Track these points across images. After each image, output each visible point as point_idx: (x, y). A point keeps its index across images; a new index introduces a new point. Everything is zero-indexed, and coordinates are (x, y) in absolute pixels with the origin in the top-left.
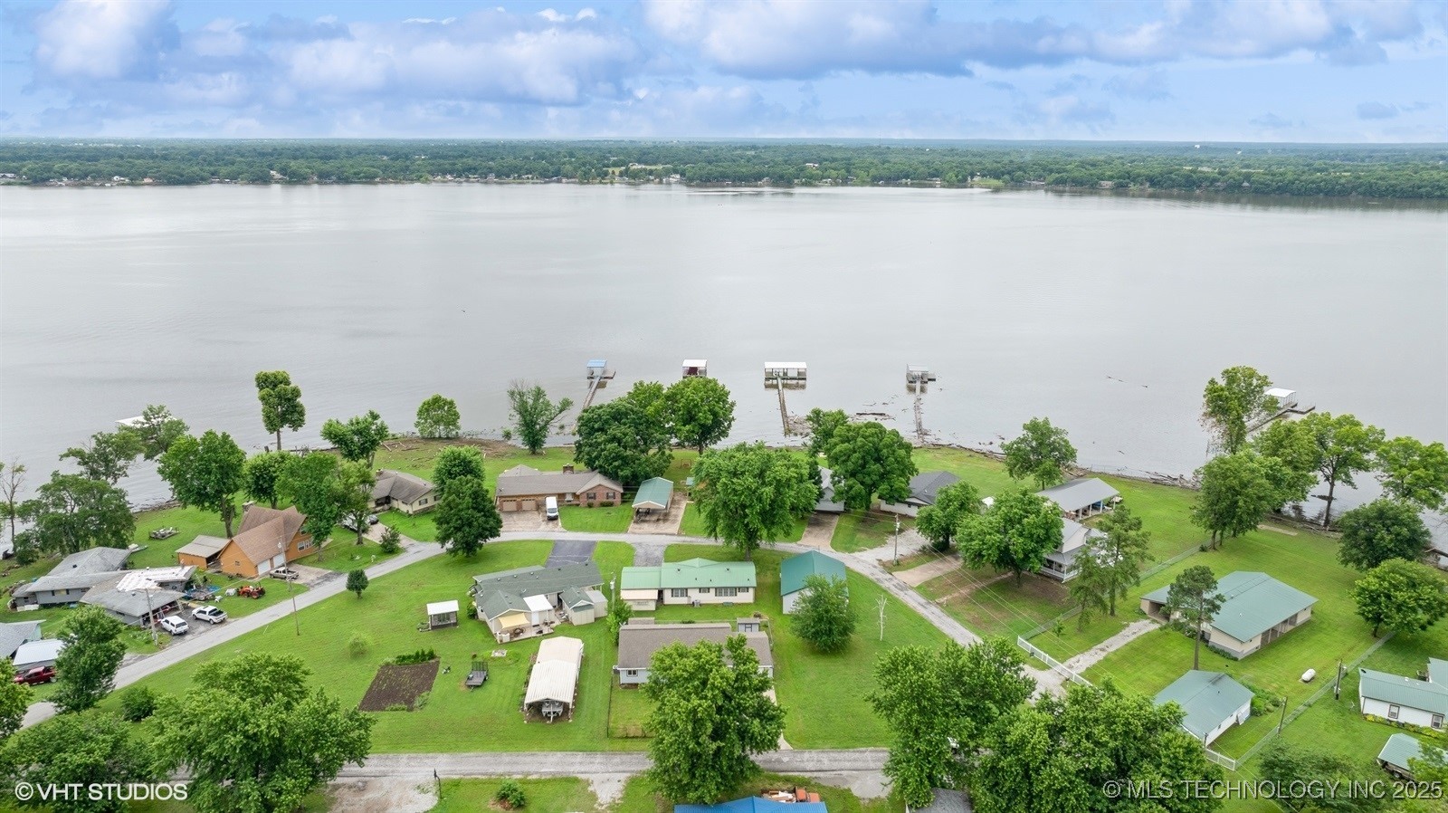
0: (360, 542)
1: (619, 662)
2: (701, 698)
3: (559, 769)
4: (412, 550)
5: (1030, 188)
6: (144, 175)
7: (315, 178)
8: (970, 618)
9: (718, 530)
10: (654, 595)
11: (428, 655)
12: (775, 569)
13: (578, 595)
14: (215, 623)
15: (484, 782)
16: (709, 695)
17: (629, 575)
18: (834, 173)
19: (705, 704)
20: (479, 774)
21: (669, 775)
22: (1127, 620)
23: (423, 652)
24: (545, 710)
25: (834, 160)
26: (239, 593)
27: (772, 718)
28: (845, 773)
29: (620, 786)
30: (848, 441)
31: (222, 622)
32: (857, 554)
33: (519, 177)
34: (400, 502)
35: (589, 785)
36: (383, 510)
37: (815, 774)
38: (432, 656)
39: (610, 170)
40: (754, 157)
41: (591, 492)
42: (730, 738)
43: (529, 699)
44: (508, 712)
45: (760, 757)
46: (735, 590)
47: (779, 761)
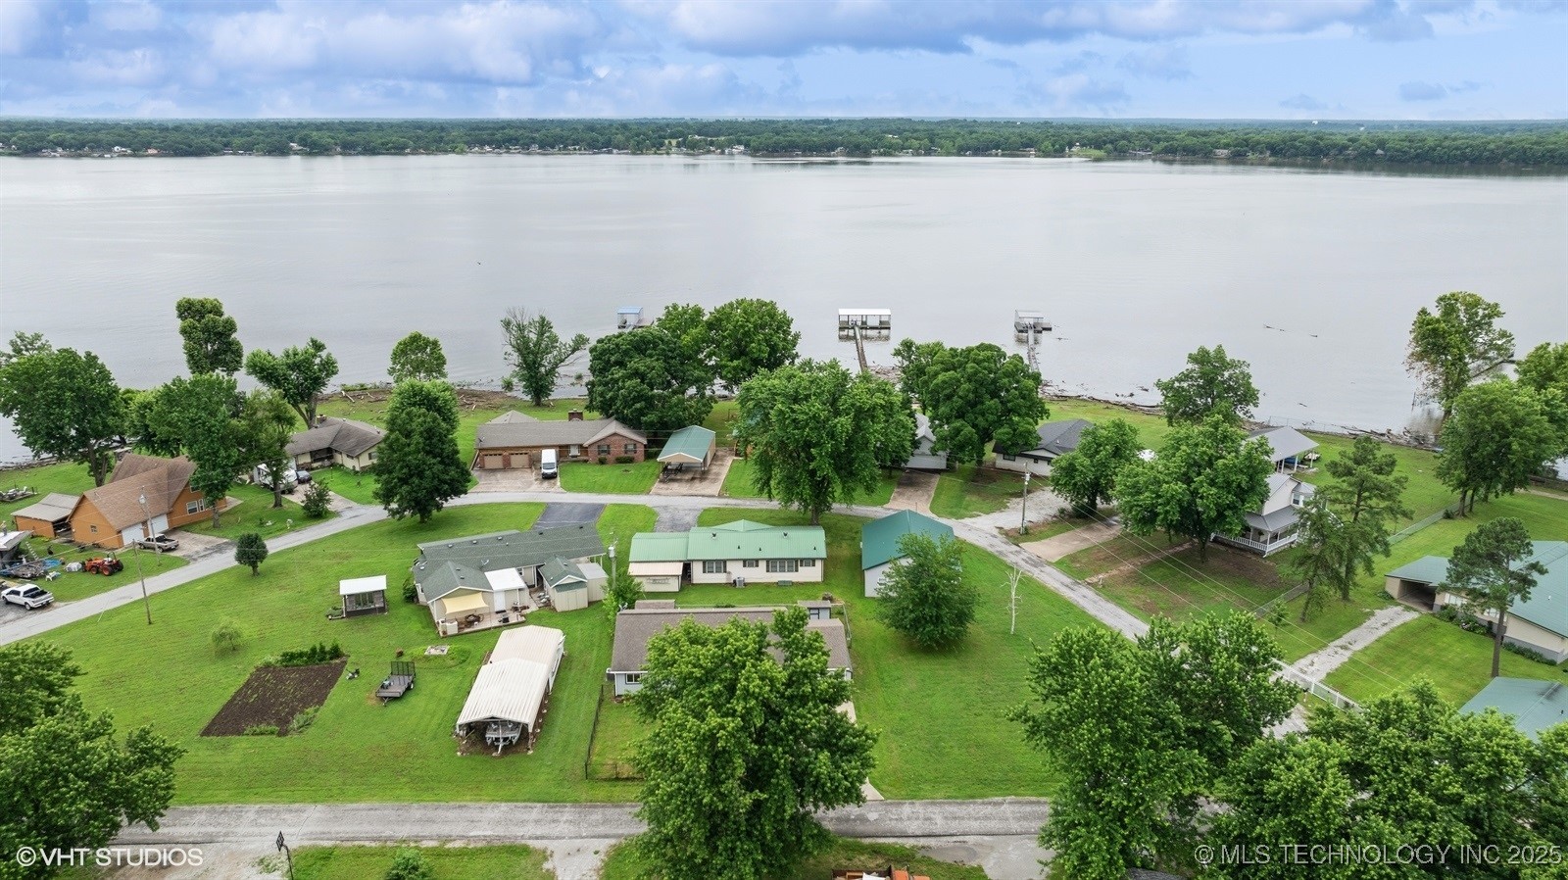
0: (278, 504)
1: (614, 662)
2: (726, 715)
3: (500, 831)
4: (348, 514)
5: (1134, 158)
6: (148, 146)
7: (339, 149)
8: (1140, 604)
9: (773, 483)
10: (678, 569)
11: (330, 653)
12: (853, 539)
13: (565, 568)
14: (32, 609)
15: (372, 853)
16: (739, 708)
17: (640, 544)
18: (916, 143)
19: (732, 724)
20: (367, 839)
21: (674, 846)
22: (1369, 606)
23: (322, 648)
24: (490, 735)
25: (916, 131)
26: (85, 569)
27: (852, 750)
28: (971, 839)
29: (596, 862)
30: (955, 369)
31: (45, 606)
32: (967, 521)
33: (565, 148)
34: (345, 457)
35: (546, 859)
36: (322, 467)
37: (923, 842)
38: (336, 653)
39: (667, 142)
40: (826, 129)
41: (603, 443)
42: (778, 784)
43: (465, 717)
44: (434, 738)
45: (831, 813)
46: (795, 563)
47: (863, 819)
